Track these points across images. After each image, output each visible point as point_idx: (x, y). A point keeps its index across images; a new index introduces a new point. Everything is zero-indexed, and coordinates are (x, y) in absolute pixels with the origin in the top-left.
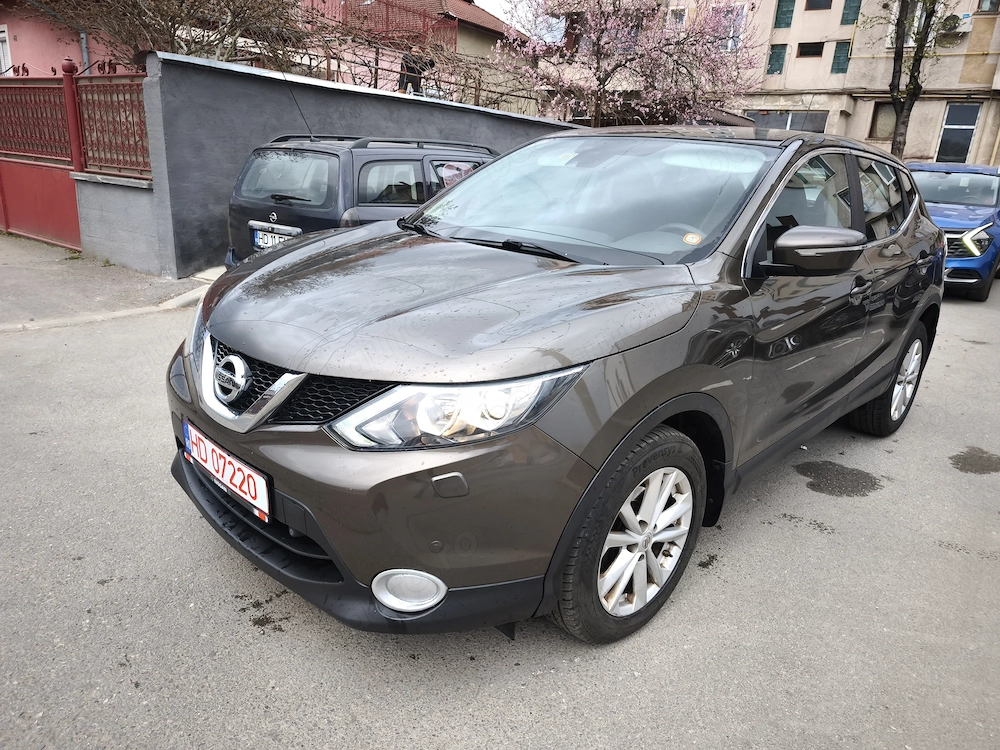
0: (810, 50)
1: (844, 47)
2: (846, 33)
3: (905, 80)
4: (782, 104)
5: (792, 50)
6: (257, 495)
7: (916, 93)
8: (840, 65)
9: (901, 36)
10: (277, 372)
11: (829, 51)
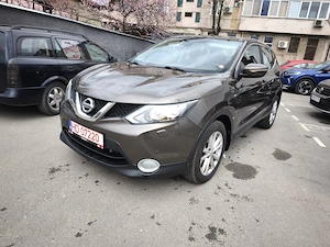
0: (189, 15)
1: (198, 14)
2: (198, 10)
3: (216, 26)
4: (181, 31)
5: (183, 14)
6: (99, 140)
7: (219, 30)
8: (197, 20)
9: (214, 13)
10: (105, 102)
11: (194, 15)
